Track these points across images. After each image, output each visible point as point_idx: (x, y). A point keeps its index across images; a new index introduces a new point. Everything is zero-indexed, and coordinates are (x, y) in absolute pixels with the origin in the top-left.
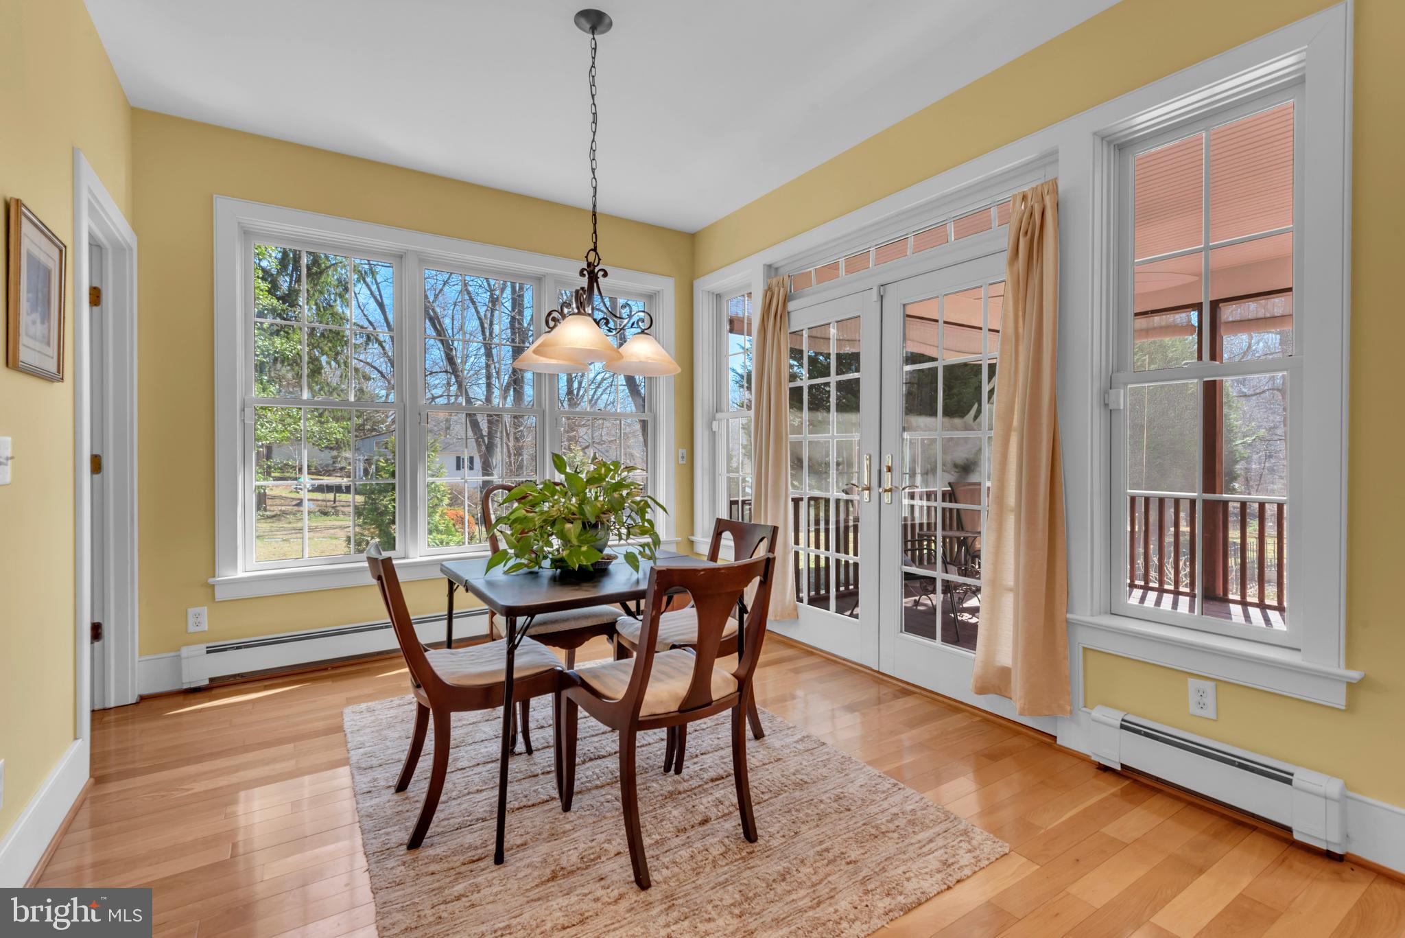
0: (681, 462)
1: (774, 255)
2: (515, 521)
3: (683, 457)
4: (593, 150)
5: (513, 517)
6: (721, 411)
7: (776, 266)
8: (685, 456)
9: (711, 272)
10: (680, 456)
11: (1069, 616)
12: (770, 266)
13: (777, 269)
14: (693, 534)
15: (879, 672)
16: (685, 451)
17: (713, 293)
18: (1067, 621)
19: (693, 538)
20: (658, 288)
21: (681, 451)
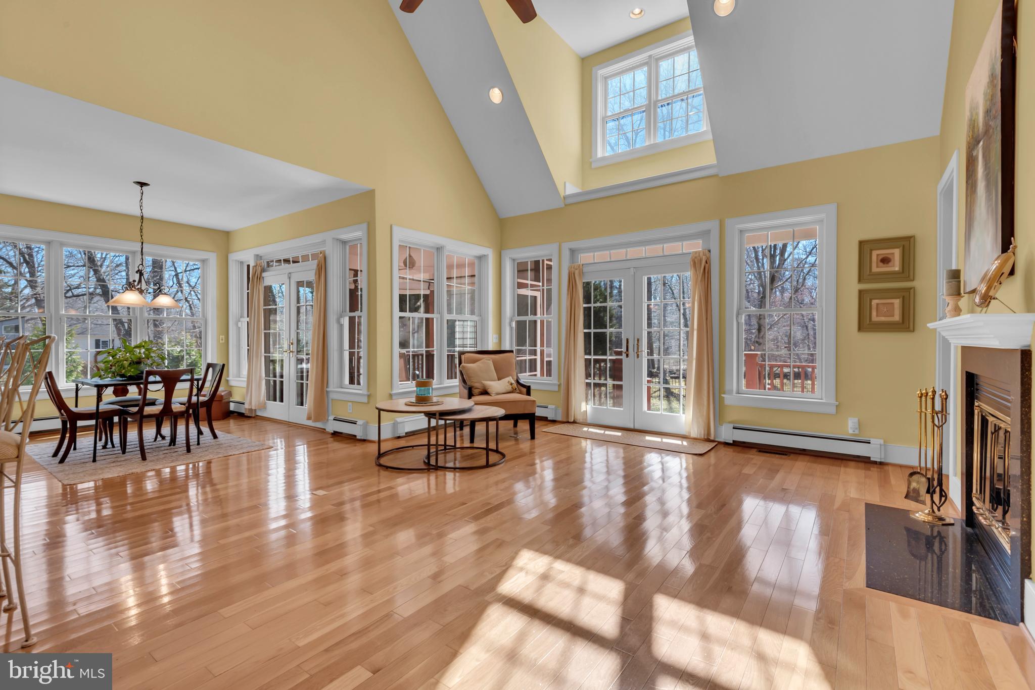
0: (221, 342)
1: (260, 251)
2: (105, 362)
3: (222, 340)
4: (141, 229)
5: (104, 361)
6: (243, 317)
7: (260, 255)
8: (224, 338)
9: (235, 252)
10: (221, 338)
11: (327, 389)
12: (257, 255)
13: (261, 257)
14: (228, 377)
15: (289, 422)
16: (223, 336)
17: (238, 261)
18: (326, 391)
19: (228, 379)
20: (207, 258)
21: (221, 336)
